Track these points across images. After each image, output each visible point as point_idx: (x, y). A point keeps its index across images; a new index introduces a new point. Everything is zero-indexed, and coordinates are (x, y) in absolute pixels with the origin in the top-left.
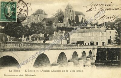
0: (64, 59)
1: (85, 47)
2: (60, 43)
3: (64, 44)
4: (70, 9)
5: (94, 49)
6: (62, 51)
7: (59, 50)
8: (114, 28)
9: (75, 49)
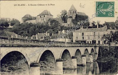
0: (68, 56)
1: (87, 45)
2: (64, 41)
3: (68, 42)
4: (73, 11)
5: (95, 47)
6: (65, 48)
7: (63, 48)
8: (115, 28)
9: (78, 47)
